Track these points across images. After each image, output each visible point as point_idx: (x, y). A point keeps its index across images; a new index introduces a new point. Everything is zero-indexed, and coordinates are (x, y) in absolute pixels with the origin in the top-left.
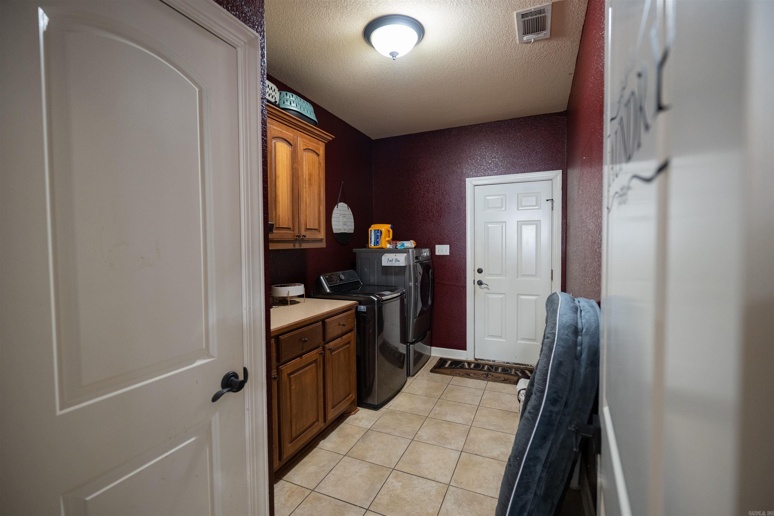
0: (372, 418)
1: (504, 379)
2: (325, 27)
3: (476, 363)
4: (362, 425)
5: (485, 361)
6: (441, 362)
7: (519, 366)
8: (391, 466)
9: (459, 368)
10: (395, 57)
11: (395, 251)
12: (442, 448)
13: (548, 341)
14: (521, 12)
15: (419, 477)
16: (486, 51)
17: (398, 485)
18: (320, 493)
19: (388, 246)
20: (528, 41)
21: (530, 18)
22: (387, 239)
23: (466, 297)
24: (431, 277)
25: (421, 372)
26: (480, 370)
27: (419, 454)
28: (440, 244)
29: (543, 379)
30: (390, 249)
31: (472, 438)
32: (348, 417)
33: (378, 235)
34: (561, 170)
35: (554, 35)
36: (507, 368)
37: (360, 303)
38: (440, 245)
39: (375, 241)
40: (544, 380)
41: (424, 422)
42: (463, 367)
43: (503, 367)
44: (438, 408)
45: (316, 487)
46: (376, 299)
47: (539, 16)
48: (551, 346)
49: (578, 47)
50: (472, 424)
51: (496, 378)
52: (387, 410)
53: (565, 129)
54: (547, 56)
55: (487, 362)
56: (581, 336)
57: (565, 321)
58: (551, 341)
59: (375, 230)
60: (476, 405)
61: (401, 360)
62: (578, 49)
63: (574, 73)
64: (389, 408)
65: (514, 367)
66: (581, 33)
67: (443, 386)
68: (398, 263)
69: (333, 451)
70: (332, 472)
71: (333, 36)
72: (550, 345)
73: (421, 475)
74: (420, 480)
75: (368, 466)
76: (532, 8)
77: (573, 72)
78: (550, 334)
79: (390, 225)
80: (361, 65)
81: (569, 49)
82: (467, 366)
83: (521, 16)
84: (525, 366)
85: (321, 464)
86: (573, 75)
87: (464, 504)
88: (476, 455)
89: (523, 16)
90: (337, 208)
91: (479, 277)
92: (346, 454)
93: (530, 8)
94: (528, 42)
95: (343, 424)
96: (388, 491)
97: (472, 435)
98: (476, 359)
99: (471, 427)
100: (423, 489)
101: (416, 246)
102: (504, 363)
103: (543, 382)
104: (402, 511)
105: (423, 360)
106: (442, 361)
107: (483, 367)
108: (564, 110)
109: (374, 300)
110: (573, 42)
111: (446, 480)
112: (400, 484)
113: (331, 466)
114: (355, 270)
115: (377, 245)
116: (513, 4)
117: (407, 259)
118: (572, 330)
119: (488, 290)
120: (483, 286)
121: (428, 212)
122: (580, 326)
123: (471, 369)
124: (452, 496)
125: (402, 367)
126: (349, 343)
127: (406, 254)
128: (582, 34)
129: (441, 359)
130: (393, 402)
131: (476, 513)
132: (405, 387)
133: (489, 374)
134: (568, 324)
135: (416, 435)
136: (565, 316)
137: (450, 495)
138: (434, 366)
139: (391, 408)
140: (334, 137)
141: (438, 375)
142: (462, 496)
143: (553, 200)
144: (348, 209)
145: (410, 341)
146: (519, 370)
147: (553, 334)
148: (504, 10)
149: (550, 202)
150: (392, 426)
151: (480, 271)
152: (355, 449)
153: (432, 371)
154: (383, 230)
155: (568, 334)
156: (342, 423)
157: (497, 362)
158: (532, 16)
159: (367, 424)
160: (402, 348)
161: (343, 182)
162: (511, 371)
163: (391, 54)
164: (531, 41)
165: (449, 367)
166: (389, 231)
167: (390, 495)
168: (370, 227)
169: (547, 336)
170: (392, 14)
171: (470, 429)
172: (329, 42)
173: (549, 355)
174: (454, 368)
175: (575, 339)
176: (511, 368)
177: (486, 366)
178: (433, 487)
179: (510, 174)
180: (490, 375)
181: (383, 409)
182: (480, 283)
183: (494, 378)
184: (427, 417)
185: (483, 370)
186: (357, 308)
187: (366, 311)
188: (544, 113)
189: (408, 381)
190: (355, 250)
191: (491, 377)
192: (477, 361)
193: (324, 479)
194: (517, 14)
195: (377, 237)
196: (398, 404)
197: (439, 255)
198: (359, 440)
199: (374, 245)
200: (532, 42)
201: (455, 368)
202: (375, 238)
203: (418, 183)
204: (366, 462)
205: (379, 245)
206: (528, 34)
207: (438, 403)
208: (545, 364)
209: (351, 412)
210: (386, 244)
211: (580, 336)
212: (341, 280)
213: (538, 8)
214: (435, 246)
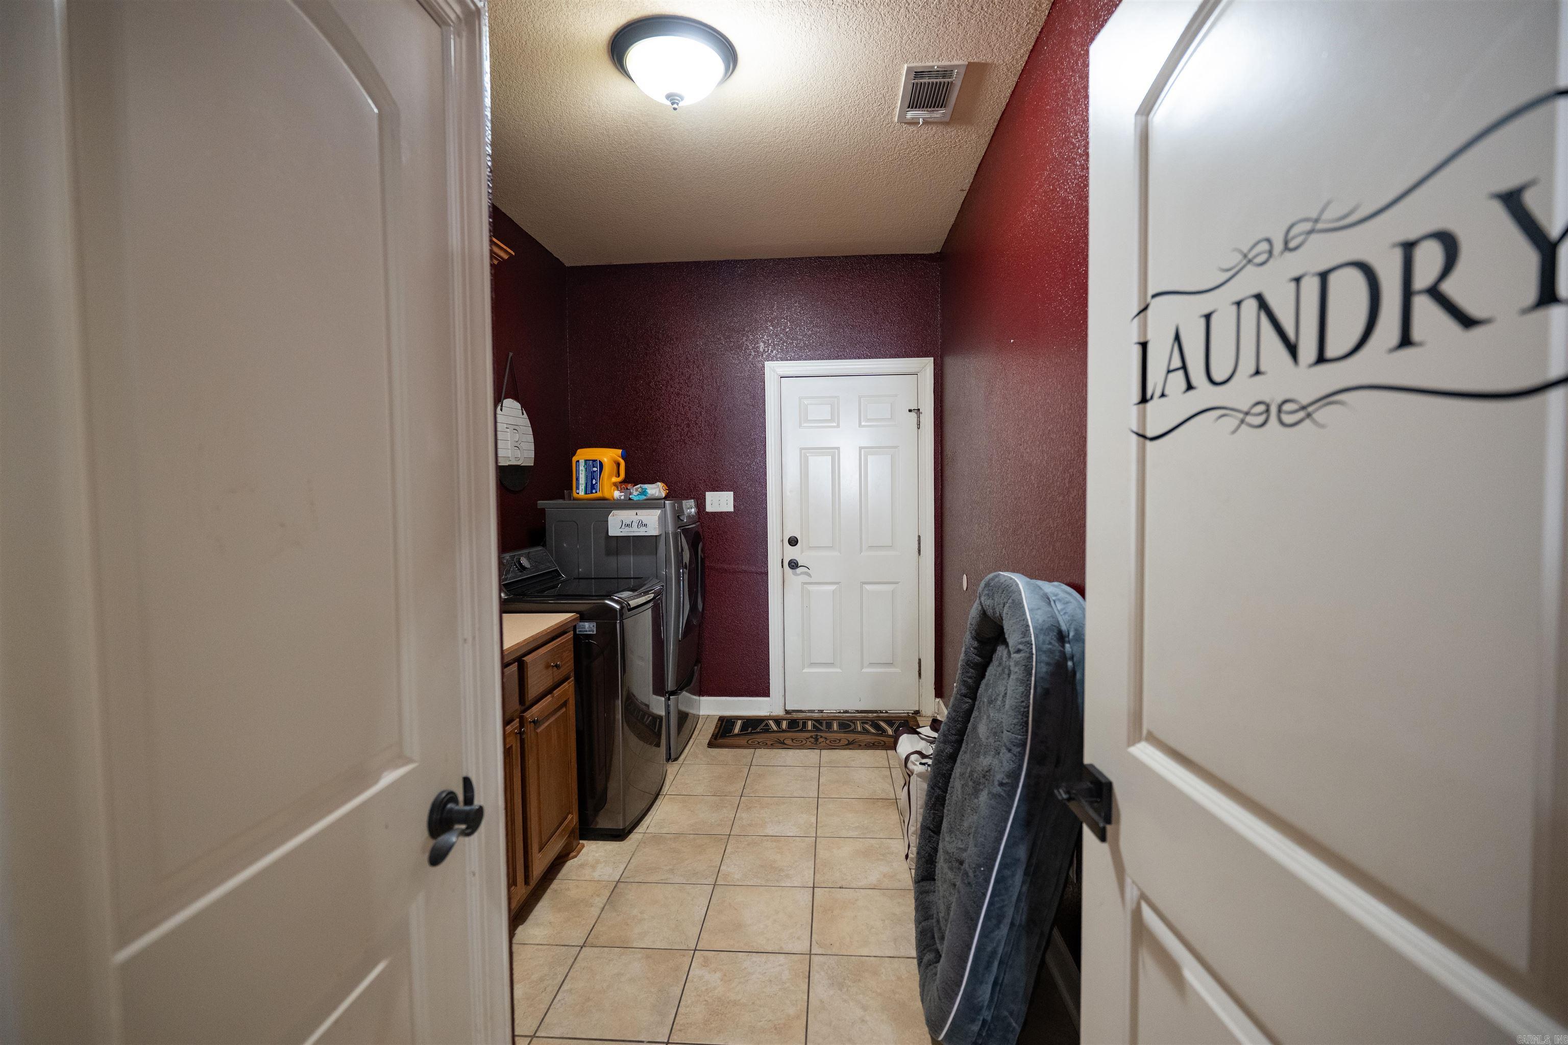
0: (618, 858)
1: (847, 742)
2: (529, 9)
3: (790, 718)
4: (600, 876)
5: (805, 714)
6: (724, 725)
7: (866, 714)
8: (688, 945)
9: (761, 732)
10: (678, 104)
11: (628, 504)
12: (777, 888)
13: (1021, 657)
14: (916, 67)
15: (751, 953)
16: (837, 125)
17: (714, 978)
18: (552, 1038)
19: (617, 494)
20: (913, 121)
21: (926, 80)
22: (615, 479)
23: (768, 593)
24: (701, 556)
25: (690, 750)
26: (801, 731)
27: (736, 909)
28: (714, 489)
29: (1022, 722)
30: (620, 500)
31: (825, 860)
32: (565, 864)
33: (595, 472)
34: (933, 358)
35: (954, 120)
36: (848, 721)
37: (583, 617)
38: (714, 491)
39: (586, 484)
40: (1023, 724)
41: (726, 846)
42: (767, 730)
43: (840, 720)
44: (744, 815)
45: (539, 1027)
46: (617, 607)
47: (942, 80)
48: (1029, 665)
49: (986, 146)
50: (816, 834)
51: (833, 741)
52: (643, 836)
53: (938, 286)
54: (934, 152)
55: (808, 714)
56: (1069, 642)
57: (1040, 621)
58: (1027, 657)
59: (586, 461)
60: (814, 796)
61: (655, 729)
62: (985, 150)
63: (969, 190)
64: (648, 831)
65: (858, 719)
66: (996, 124)
67: (742, 771)
68: (643, 529)
69: (551, 942)
70: (565, 987)
71: (539, 33)
72: (1027, 664)
73: (754, 948)
74: (754, 959)
75: (640, 956)
76: (935, 64)
77: (968, 188)
78: (1023, 643)
79: (619, 451)
80: (585, 105)
81: (972, 148)
82: (775, 728)
83: (915, 75)
84: (875, 713)
85: (535, 977)
86: (965, 193)
87: (847, 981)
88: (840, 888)
89: (918, 74)
90: (501, 410)
91: (792, 553)
92: (584, 943)
93: (931, 64)
94: (913, 123)
95: (556, 882)
96: (700, 996)
97: (821, 853)
98: (787, 712)
99: (816, 839)
100: (765, 973)
101: (668, 493)
102: (839, 713)
103: (1023, 728)
104: (737, 1026)
105: (688, 724)
106: (724, 723)
107: (805, 724)
108: (936, 252)
109: (613, 609)
110: (980, 137)
111: (802, 946)
112: (718, 975)
113: (559, 976)
114: (544, 545)
115: (592, 493)
116: (906, 50)
117: (663, 520)
118: (1055, 634)
119: (810, 578)
120: (799, 570)
121: (688, 426)
122: (1064, 627)
123: (784, 731)
124: (822, 973)
125: (658, 745)
126: (565, 704)
127: (658, 512)
128: (998, 125)
129: (722, 719)
130: (651, 818)
131: (874, 992)
132: (668, 784)
133: (819, 737)
134: (1046, 626)
135: (719, 875)
136: (1039, 612)
137: (818, 972)
138: (712, 735)
139: (650, 830)
140: (514, 254)
141: (725, 751)
142: (839, 968)
143: (921, 411)
144: (523, 414)
145: (669, 690)
146: (868, 722)
147: (1028, 644)
148: (888, 56)
149: (914, 414)
150: (666, 866)
151: (793, 542)
152: (601, 929)
153: (711, 745)
154: (606, 460)
155: (1051, 641)
156: (555, 880)
157: (827, 712)
158: (930, 77)
159: (611, 872)
160: (658, 706)
161: (511, 354)
162: (855, 727)
163: (669, 97)
164: (918, 121)
165: (741, 733)
166: (618, 465)
167: (704, 1002)
168: (574, 454)
169: (1018, 648)
170: (675, 16)
171: (816, 842)
172: (527, 42)
173: (1028, 680)
174: (751, 733)
175: (1062, 649)
176: (853, 720)
177: (810, 723)
178: (782, 966)
179: (846, 358)
180: (821, 737)
181: (635, 836)
182: (794, 565)
183: (830, 741)
184: (729, 835)
185: (806, 731)
186: (575, 627)
187: (595, 633)
188: (904, 253)
189: (668, 772)
190: (541, 503)
191: (823, 742)
192: (791, 716)
193: (550, 1005)
194: (909, 69)
195: (591, 476)
196: (664, 820)
197: (712, 512)
198: (603, 908)
199: (586, 493)
200: (921, 123)
201: (753, 733)
202: (587, 477)
203: (667, 365)
204: (633, 949)
205: (596, 492)
206: (916, 107)
207: (741, 805)
208: (1021, 697)
209: (569, 854)
210: (612, 491)
211: (1067, 643)
212: (523, 568)
213: (944, 67)
214: (705, 493)
